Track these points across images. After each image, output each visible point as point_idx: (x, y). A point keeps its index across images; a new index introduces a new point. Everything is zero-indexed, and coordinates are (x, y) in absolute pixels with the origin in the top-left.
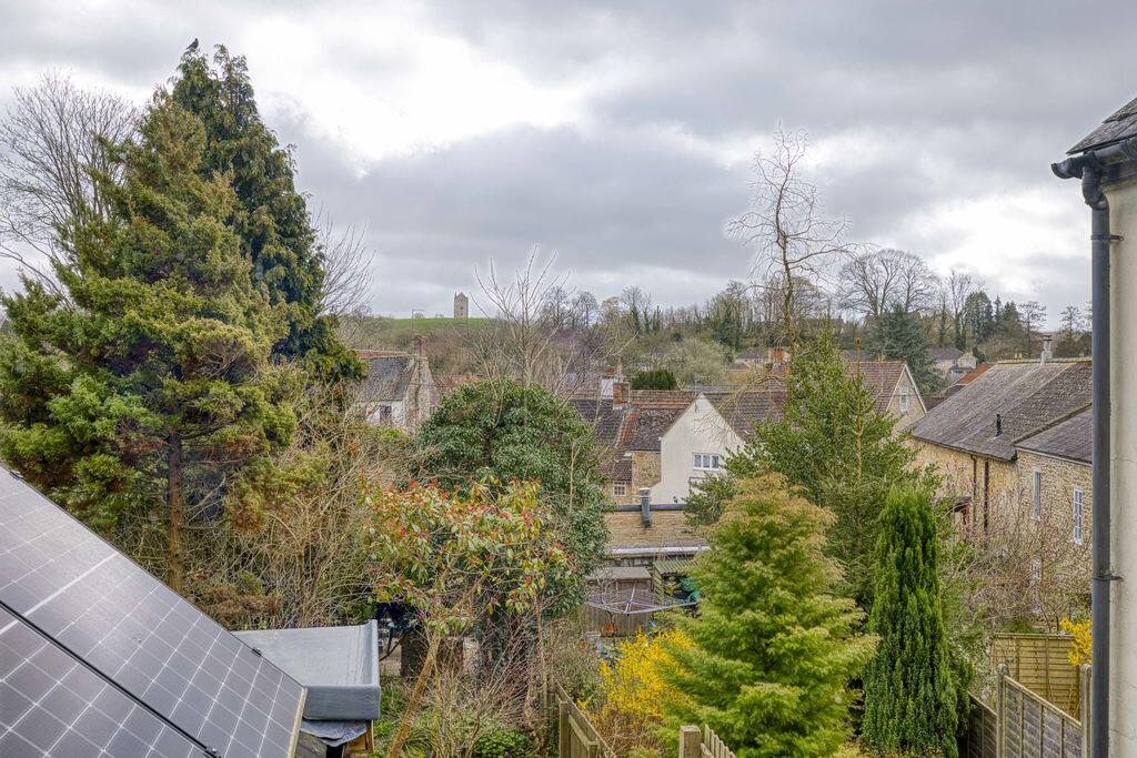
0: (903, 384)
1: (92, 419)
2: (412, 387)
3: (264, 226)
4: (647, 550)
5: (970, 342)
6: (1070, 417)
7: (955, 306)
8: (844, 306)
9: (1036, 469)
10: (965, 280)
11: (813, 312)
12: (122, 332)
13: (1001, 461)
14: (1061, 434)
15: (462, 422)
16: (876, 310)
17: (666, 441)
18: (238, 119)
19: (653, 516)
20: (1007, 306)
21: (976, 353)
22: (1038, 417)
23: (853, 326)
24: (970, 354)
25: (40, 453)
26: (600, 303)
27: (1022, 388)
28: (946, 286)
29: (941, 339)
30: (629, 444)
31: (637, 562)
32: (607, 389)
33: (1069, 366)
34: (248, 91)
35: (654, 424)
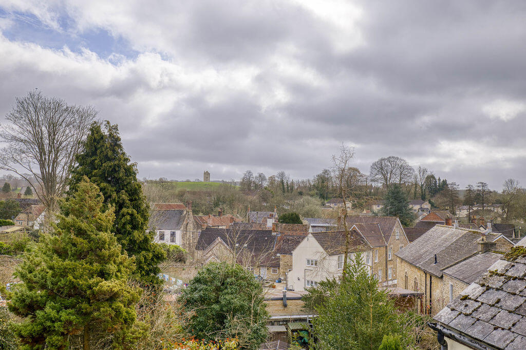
0: (397, 227)
1: (53, 322)
2: (185, 223)
3: (123, 200)
4: (285, 317)
5: (428, 197)
6: (465, 259)
7: (421, 181)
8: (372, 180)
9: (451, 283)
10: (425, 171)
11: (359, 183)
12: (67, 284)
13: (436, 276)
14: (462, 268)
15: (205, 283)
16: (387, 183)
17: (294, 253)
18: (114, 151)
19: (288, 302)
20: (443, 181)
21: (430, 202)
22: (452, 257)
23: (377, 189)
24: (427, 202)
25: (31, 334)
26: (267, 178)
27: (446, 240)
28: (417, 172)
29: (415, 196)
30: (279, 251)
31: (281, 323)
32: (270, 223)
33: (466, 232)
34: (118, 139)
35: (290, 242)
